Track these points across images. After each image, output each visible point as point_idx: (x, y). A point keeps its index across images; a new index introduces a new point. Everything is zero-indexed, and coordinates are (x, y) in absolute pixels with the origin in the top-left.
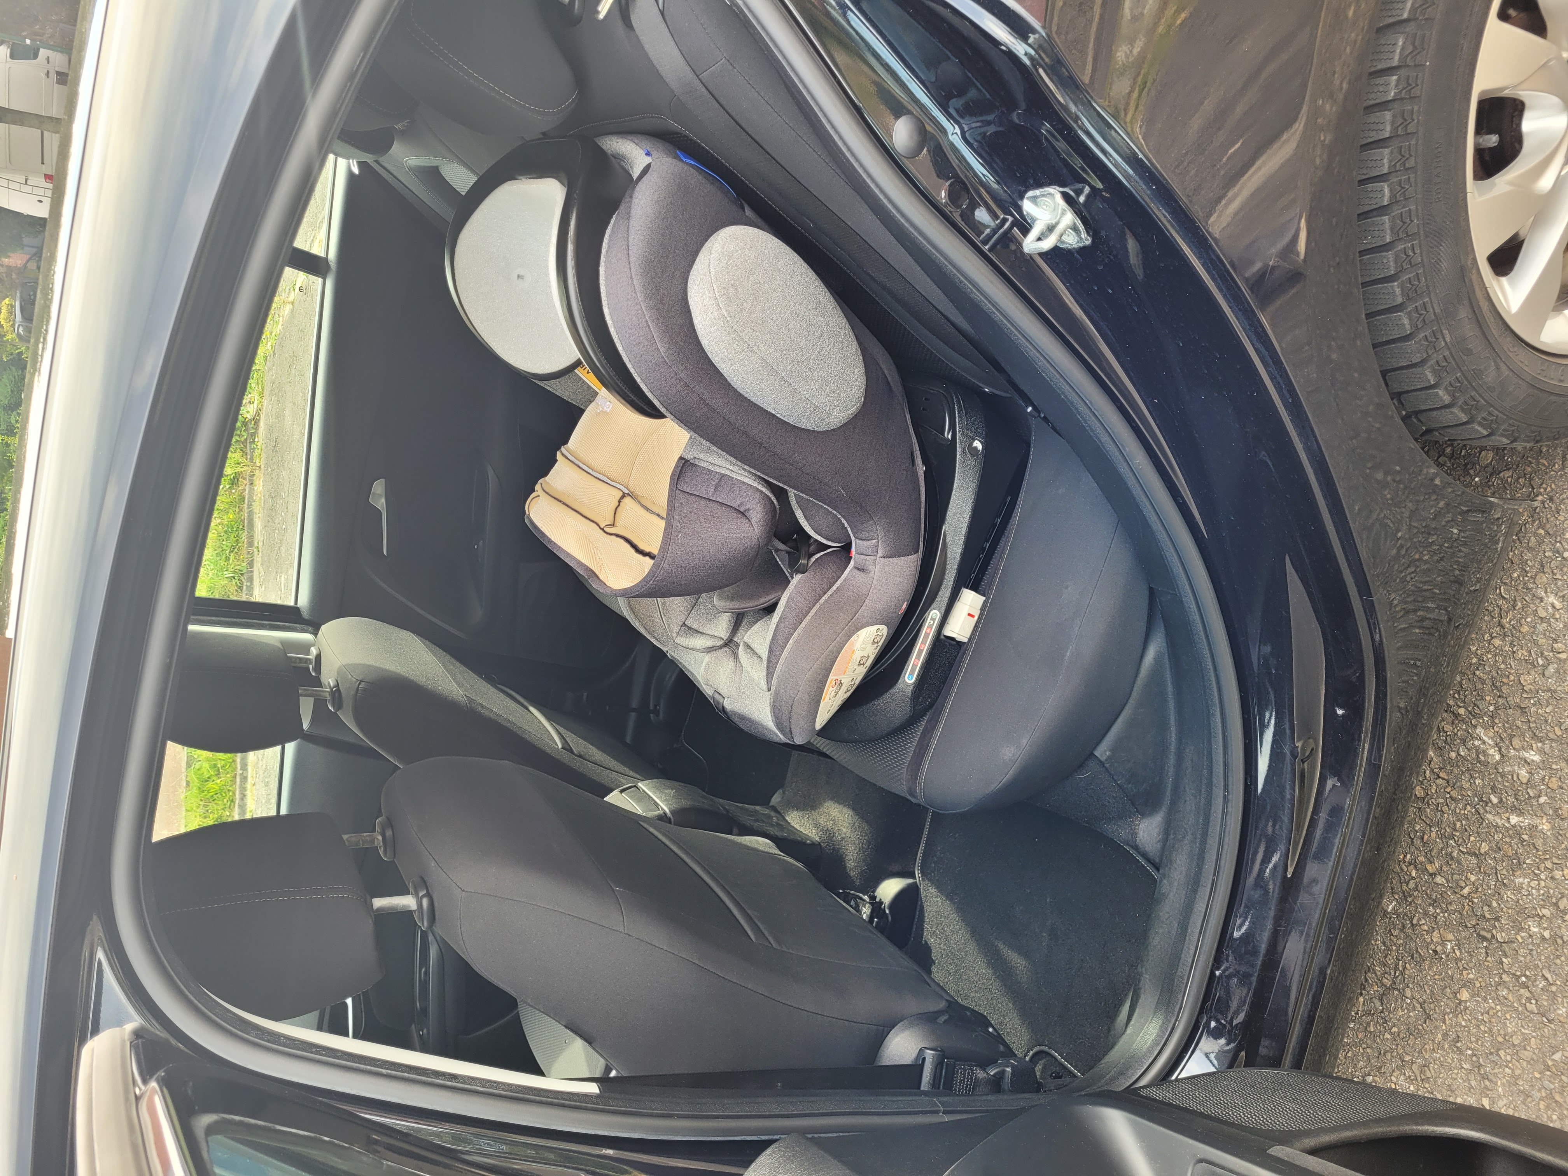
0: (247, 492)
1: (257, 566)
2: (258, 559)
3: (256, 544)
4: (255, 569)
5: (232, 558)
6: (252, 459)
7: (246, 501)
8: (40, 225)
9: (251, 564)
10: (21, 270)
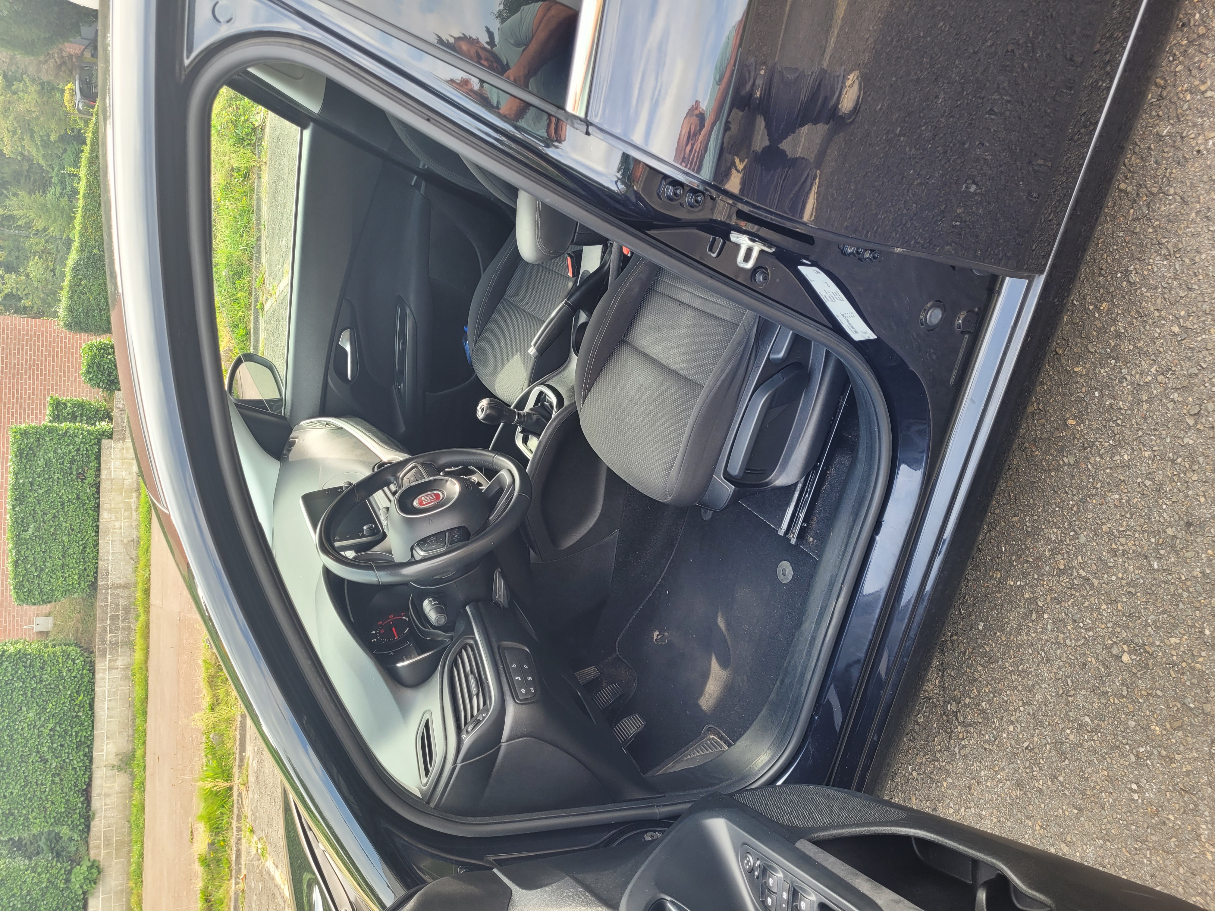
0: (256, 184)
1: (264, 241)
2: (264, 234)
3: (263, 223)
4: (263, 243)
5: (245, 235)
6: (259, 157)
7: (255, 191)
8: (93, 16)
9: (259, 239)
10: (80, 57)
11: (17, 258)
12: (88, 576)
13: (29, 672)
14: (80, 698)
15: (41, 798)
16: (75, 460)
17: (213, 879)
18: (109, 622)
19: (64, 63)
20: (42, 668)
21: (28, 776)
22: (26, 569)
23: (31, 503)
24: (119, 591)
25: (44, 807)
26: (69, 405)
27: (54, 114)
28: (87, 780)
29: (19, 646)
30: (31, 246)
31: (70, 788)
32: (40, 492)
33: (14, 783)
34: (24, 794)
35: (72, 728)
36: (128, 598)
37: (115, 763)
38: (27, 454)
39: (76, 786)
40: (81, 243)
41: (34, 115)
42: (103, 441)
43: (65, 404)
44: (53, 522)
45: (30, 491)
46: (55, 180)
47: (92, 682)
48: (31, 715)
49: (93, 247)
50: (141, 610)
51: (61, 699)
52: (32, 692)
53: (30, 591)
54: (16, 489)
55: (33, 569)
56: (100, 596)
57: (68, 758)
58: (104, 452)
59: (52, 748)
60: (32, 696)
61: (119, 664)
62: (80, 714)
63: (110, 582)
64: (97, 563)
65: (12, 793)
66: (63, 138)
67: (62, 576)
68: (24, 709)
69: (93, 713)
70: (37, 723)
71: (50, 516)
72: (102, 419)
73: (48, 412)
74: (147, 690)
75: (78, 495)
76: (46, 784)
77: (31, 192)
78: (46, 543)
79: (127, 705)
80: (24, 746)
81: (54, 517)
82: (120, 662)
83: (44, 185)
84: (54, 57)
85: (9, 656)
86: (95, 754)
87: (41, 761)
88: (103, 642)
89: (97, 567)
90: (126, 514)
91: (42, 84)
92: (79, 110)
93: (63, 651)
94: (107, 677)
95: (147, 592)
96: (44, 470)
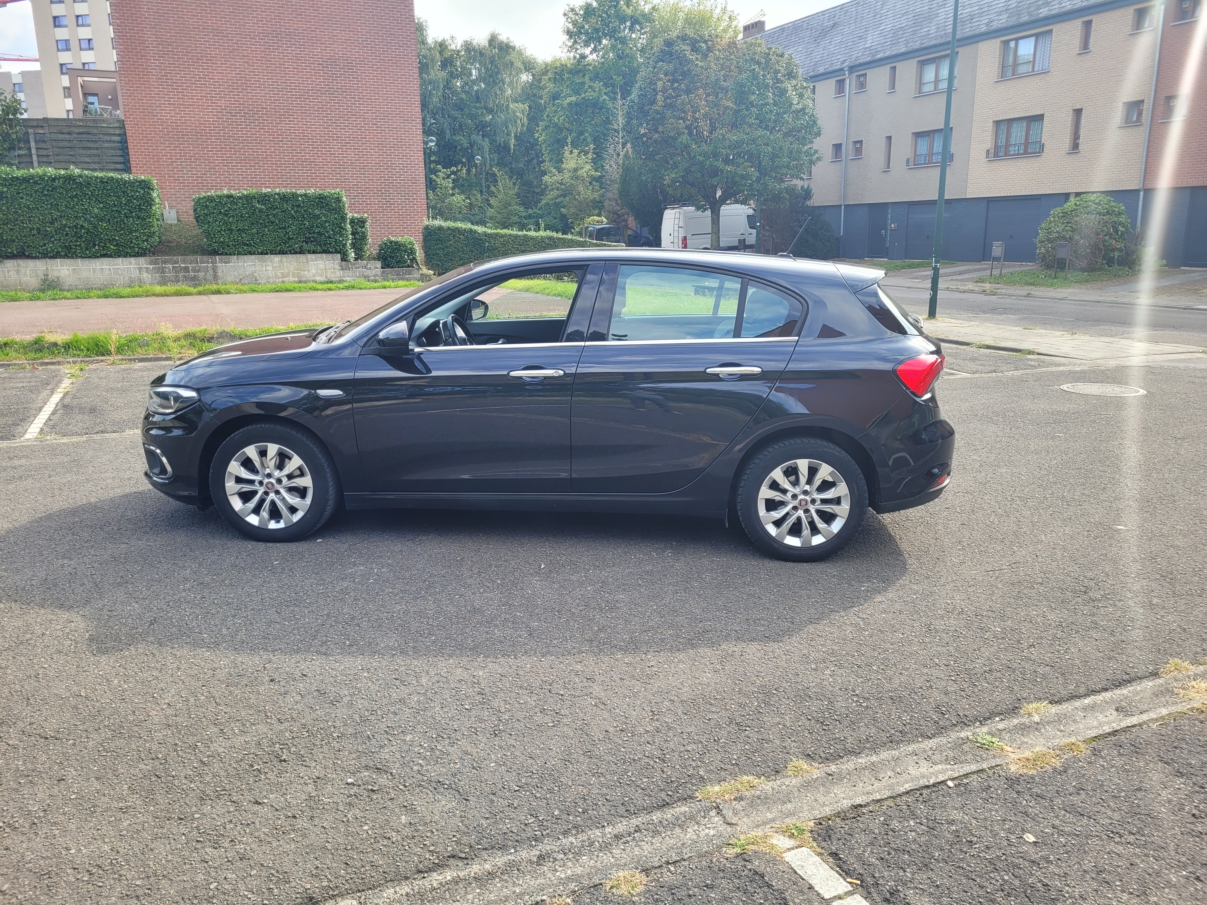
10: (626, 227)
11: (463, 185)
12: (223, 248)
13: (135, 208)
14: (112, 247)
15: (17, 220)
16: (321, 235)
17: (24, 347)
18: (183, 265)
19: (619, 216)
20: (139, 218)
21: (38, 210)
22: (226, 204)
23: (283, 206)
24: (211, 272)
25: (7, 223)
26: (364, 230)
27: (580, 211)
28: (34, 255)
29: (157, 200)
30: (474, 195)
31: (26, 242)
32: (293, 212)
33: (32, 199)
34: (21, 208)
35: (84, 242)
36: (205, 279)
37: (50, 276)
38: (322, 202)
39: (28, 247)
40: (491, 234)
41: (577, 197)
42: (339, 255)
43: (363, 227)
44: (268, 222)
45: (293, 205)
46: (530, 211)
47: (126, 255)
48: (96, 211)
49: (489, 242)
50: (200, 288)
51: (110, 232)
52: (117, 211)
53: (207, 207)
54: (293, 195)
55: (226, 208)
56: (205, 258)
57: (56, 240)
58: (330, 255)
59: (65, 227)
60: (113, 211)
61: (144, 275)
62: (97, 248)
63: (219, 265)
64: (235, 254)
65: (22, 198)
66: (563, 217)
67: (222, 230)
68: (101, 205)
69: (98, 257)
70: (88, 216)
71: (273, 219)
72: (356, 254)
73: (355, 215)
74: (128, 297)
75: (292, 239)
76: (30, 223)
77: (518, 195)
78: (249, 217)
79: (105, 283)
80: (66, 205)
81: (272, 222)
82: (145, 276)
83: (526, 204)
84: (622, 209)
85: (149, 194)
86: (59, 260)
87: (52, 219)
88: (165, 262)
89: (231, 255)
90: (279, 274)
91: (601, 202)
92: (588, 227)
93: (154, 233)
94: (132, 266)
95: (218, 292)
96: (310, 214)
